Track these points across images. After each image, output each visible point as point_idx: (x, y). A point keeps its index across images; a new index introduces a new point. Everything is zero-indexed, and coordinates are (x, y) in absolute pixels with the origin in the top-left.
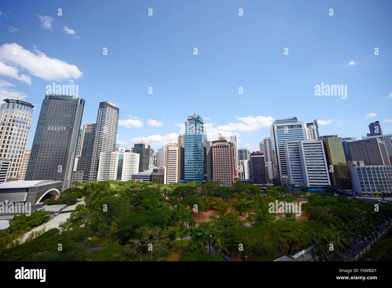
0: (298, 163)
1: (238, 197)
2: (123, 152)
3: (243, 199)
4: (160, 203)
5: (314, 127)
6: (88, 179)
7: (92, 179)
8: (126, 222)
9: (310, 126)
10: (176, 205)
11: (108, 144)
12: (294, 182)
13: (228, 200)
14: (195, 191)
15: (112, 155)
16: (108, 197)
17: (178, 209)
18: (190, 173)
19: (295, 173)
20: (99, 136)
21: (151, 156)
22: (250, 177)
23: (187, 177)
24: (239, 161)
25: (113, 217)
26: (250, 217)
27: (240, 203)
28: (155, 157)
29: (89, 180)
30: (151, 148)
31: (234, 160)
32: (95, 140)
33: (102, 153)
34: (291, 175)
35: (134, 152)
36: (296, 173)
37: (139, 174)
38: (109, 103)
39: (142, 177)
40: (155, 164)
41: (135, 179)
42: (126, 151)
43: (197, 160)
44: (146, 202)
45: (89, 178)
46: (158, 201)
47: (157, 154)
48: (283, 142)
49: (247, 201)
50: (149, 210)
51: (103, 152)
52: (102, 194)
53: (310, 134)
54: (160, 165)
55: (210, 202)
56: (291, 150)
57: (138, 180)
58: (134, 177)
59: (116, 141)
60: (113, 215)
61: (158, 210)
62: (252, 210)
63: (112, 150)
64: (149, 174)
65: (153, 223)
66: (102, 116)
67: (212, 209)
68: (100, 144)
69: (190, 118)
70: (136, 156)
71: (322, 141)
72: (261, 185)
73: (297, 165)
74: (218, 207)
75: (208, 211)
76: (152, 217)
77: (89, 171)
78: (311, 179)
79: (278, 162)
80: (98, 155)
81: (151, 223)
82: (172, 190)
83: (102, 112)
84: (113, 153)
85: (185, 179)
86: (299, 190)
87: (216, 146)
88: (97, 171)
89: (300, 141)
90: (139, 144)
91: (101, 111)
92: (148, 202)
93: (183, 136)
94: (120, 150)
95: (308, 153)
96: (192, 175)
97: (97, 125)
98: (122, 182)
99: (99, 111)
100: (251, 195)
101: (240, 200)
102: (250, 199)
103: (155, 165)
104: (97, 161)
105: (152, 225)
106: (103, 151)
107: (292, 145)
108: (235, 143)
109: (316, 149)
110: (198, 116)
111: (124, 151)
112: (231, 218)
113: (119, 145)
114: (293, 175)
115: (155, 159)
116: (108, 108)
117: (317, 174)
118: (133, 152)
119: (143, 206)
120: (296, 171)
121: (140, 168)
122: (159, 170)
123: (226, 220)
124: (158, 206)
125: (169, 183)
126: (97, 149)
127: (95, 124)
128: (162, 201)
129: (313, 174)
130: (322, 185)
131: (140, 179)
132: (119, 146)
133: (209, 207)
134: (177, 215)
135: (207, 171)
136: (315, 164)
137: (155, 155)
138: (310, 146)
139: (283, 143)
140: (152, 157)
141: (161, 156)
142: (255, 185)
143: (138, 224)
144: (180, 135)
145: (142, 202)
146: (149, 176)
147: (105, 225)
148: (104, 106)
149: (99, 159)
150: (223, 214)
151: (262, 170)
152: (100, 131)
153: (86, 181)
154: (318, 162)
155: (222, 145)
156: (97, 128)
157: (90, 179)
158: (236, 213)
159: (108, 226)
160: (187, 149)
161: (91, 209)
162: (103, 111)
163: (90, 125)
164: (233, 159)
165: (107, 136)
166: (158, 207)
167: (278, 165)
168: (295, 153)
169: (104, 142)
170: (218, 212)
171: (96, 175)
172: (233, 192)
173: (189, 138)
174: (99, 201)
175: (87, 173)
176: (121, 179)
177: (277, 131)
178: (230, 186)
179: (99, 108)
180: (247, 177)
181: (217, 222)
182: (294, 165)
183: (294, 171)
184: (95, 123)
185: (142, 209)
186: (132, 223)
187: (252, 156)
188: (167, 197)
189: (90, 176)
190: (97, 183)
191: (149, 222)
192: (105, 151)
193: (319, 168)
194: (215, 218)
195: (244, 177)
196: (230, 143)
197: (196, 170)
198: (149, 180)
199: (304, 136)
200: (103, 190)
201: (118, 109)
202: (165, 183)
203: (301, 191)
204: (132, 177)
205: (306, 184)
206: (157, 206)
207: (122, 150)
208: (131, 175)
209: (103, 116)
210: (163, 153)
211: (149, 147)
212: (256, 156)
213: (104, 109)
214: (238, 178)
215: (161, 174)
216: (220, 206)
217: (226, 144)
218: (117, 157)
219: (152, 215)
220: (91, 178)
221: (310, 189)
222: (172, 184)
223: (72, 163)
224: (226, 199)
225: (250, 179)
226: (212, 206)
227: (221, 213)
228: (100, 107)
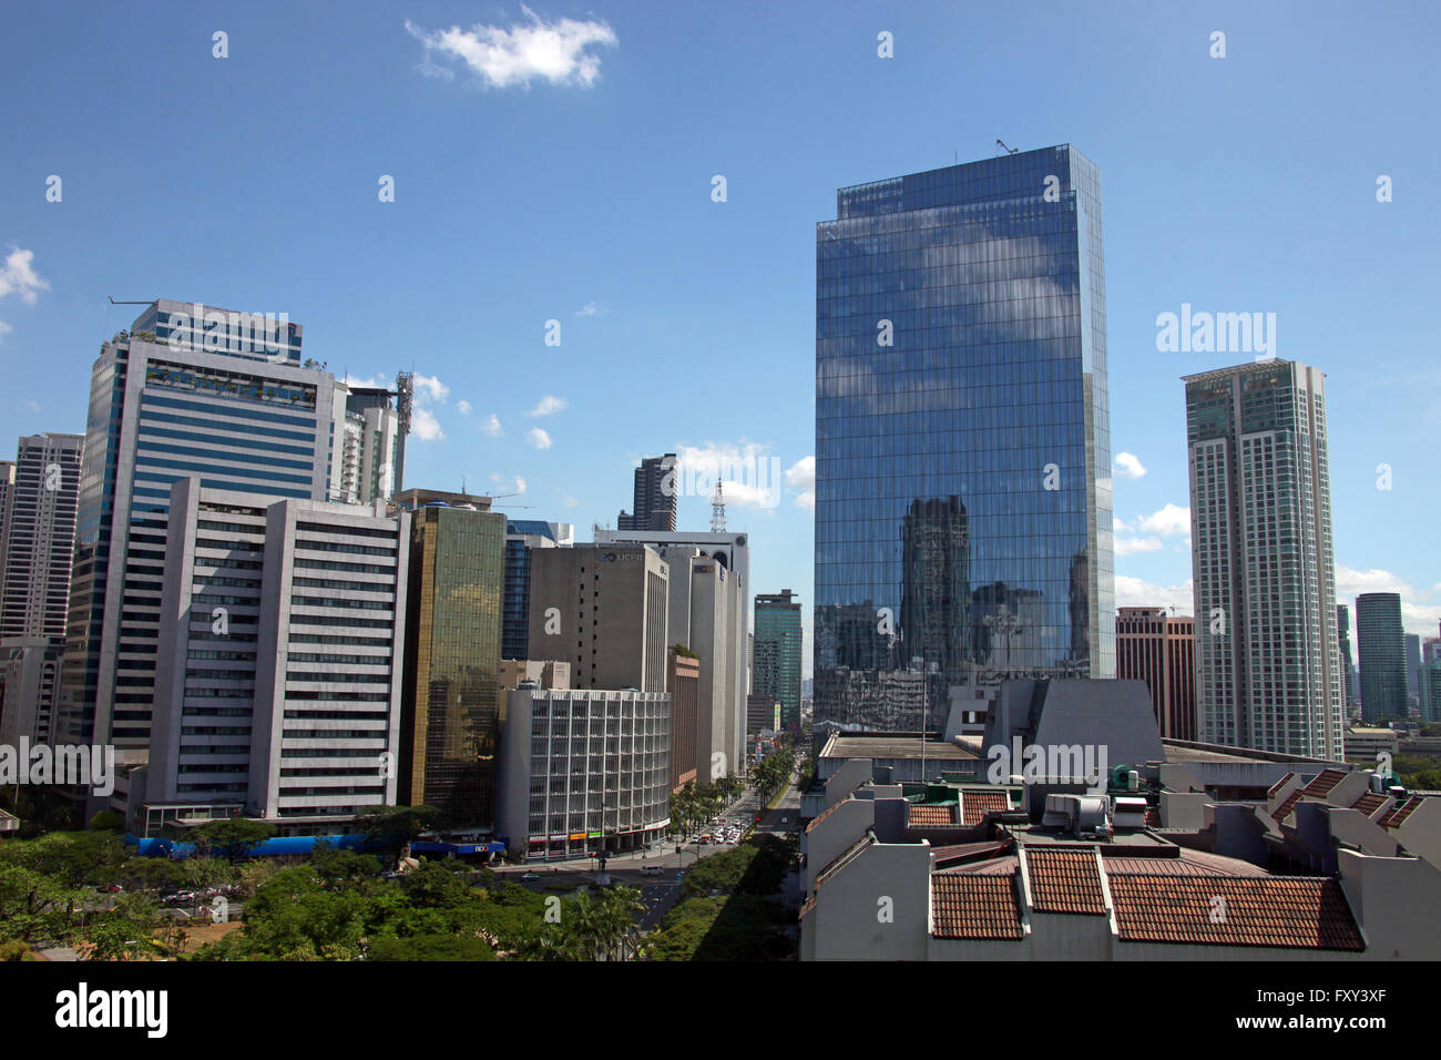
0: (239, 657)
5: (385, 424)
9: (366, 410)
12: (183, 796)
19: (200, 730)
34: (175, 739)
36: (213, 731)
48: (167, 487)
53: (355, 462)
56: (208, 562)
71: (407, 518)
73: (231, 674)
78: (297, 772)
79: (96, 646)
86: (200, 852)
89: (282, 498)
95: (314, 592)
107: (228, 527)
109: (363, 568)
114: (189, 740)
117: (338, 734)
120: (213, 712)
129: (313, 734)
130: (348, 809)
136: (336, 668)
138: (334, 547)
139: (164, 502)
154: (358, 660)
167: (94, 663)
168: (233, 582)
177: (145, 399)
182: (208, 674)
183: (200, 711)
193: (354, 697)
199: (317, 474)
203: (216, 853)
205: (255, 803)
221: (278, 835)
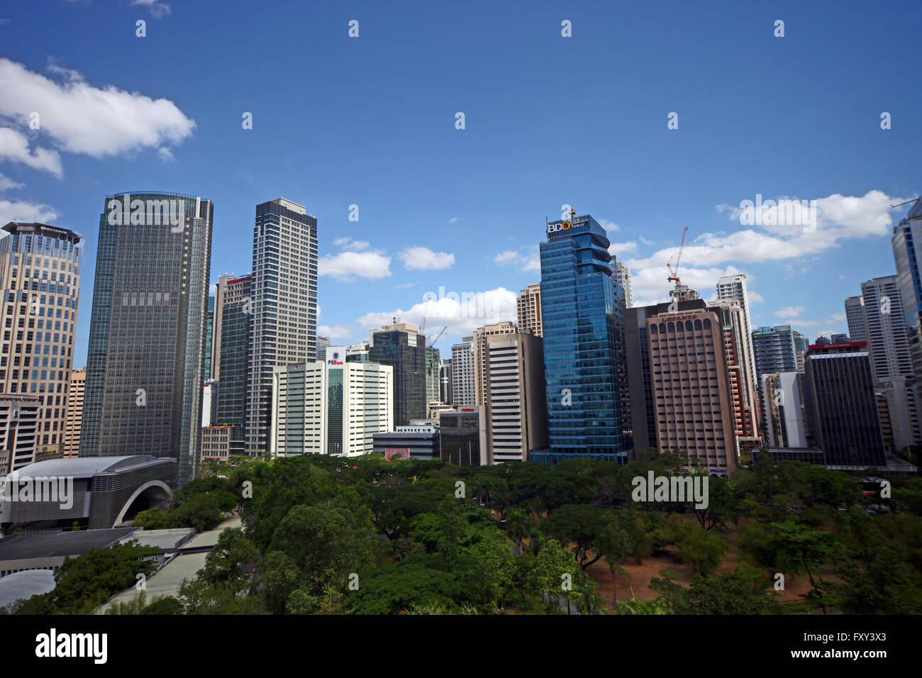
1: (761, 516)
2: (341, 363)
3: (783, 521)
4: (471, 531)
6: (246, 451)
7: (257, 450)
8: (368, 588)
10: (525, 537)
11: (294, 339)
13: (723, 525)
14: (594, 490)
15: (308, 374)
16: (309, 508)
17: (536, 553)
18: (569, 425)
20: (265, 315)
21: (430, 373)
22: (810, 438)
23: (559, 441)
24: (759, 379)
25: (328, 571)
26: (819, 593)
27: (771, 536)
28: (442, 375)
29: (247, 454)
30: (427, 345)
31: (738, 376)
32: (252, 328)
33: (276, 369)
35: (374, 361)
37: (397, 432)
38: (283, 203)
39: (406, 443)
40: (446, 398)
41: (386, 450)
42: (349, 359)
43: (593, 381)
44: (427, 524)
45: (247, 447)
46: (466, 522)
47: (448, 365)
49: (802, 530)
50: (437, 551)
51: (279, 364)
52: (289, 497)
54: (464, 401)
55: (651, 530)
57: (395, 451)
58: (381, 441)
59: (315, 328)
60: (327, 565)
61: (466, 552)
62: (822, 567)
63: (306, 357)
64: (427, 432)
65: (454, 597)
66: (267, 249)
67: (658, 554)
68: (268, 339)
69: (556, 230)
70: (381, 375)
72: (861, 469)
74: (684, 548)
75: (644, 562)
76: (450, 574)
77: (245, 425)
80: (266, 376)
81: (447, 596)
82: (511, 488)
83: (265, 235)
84: (309, 366)
85: (552, 446)
87: (662, 325)
88: (269, 424)
90: (387, 334)
91: (262, 234)
92: (434, 525)
93: (535, 297)
94: (329, 356)
96: (577, 434)
97: (254, 280)
98: (345, 459)
99: (256, 235)
100: (816, 506)
101: (773, 524)
102: (814, 524)
103: (446, 400)
104: (266, 394)
105: (451, 601)
106: (280, 361)
108: (738, 307)
110: (584, 217)
111: (342, 358)
112: (738, 593)
113: (326, 339)
115: (446, 382)
116: (281, 222)
118: (370, 360)
119: (417, 537)
121: (398, 414)
122: (459, 418)
123: (719, 599)
124: (465, 540)
125: (496, 460)
126: (263, 357)
127: (249, 278)
128: (480, 524)
131: (400, 450)
132: (326, 342)
133: (648, 549)
134: (532, 573)
135: (630, 418)
137: (444, 366)
140: (433, 375)
141: (463, 369)
142: (834, 468)
143: (405, 597)
144: (525, 294)
145: (415, 526)
146: (428, 439)
147: (305, 594)
148: (268, 217)
149: (270, 388)
150: (703, 574)
151: (863, 408)
152: (266, 296)
153: (239, 459)
155: (684, 318)
156: (256, 290)
157: (250, 450)
158: (759, 575)
159: (314, 599)
160: (552, 342)
161: (263, 543)
162: (268, 232)
163: (235, 281)
164: (733, 370)
165: (286, 312)
166: (467, 544)
169: (281, 332)
170: (682, 567)
171: (268, 439)
172: (742, 496)
173: (556, 302)
174: (283, 520)
175: (240, 431)
176: (341, 451)
178: (727, 474)
179: (257, 225)
180: (795, 439)
181: (682, 602)
184: (250, 273)
185: (416, 549)
186: (385, 592)
187: (813, 357)
188: (495, 509)
189: (250, 443)
190: (271, 465)
191: (441, 592)
192: (287, 362)
194: (673, 588)
195: (785, 439)
196: (716, 310)
197: (590, 416)
198: (430, 451)
200: (290, 486)
201: (312, 222)
202: (483, 462)
204: (377, 443)
206: (461, 538)
207: (336, 355)
208: (371, 435)
209: (271, 249)
210: (471, 361)
211: (421, 339)
212: (833, 356)
213: (272, 227)
214: (757, 442)
215: (467, 431)
216: (690, 547)
217: (701, 314)
218: (323, 379)
219: (450, 570)
220: (254, 447)
222: (507, 467)
223: (198, 403)
224: (714, 523)
225: (810, 446)
226: (657, 546)
227: (696, 572)
228: (257, 220)
